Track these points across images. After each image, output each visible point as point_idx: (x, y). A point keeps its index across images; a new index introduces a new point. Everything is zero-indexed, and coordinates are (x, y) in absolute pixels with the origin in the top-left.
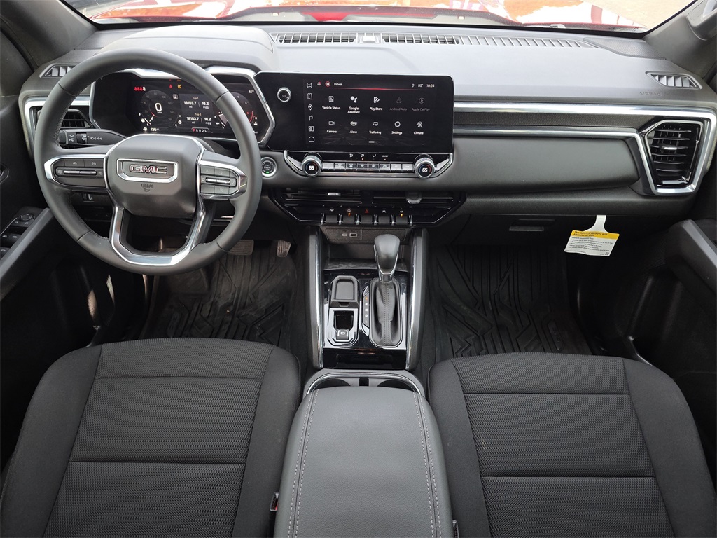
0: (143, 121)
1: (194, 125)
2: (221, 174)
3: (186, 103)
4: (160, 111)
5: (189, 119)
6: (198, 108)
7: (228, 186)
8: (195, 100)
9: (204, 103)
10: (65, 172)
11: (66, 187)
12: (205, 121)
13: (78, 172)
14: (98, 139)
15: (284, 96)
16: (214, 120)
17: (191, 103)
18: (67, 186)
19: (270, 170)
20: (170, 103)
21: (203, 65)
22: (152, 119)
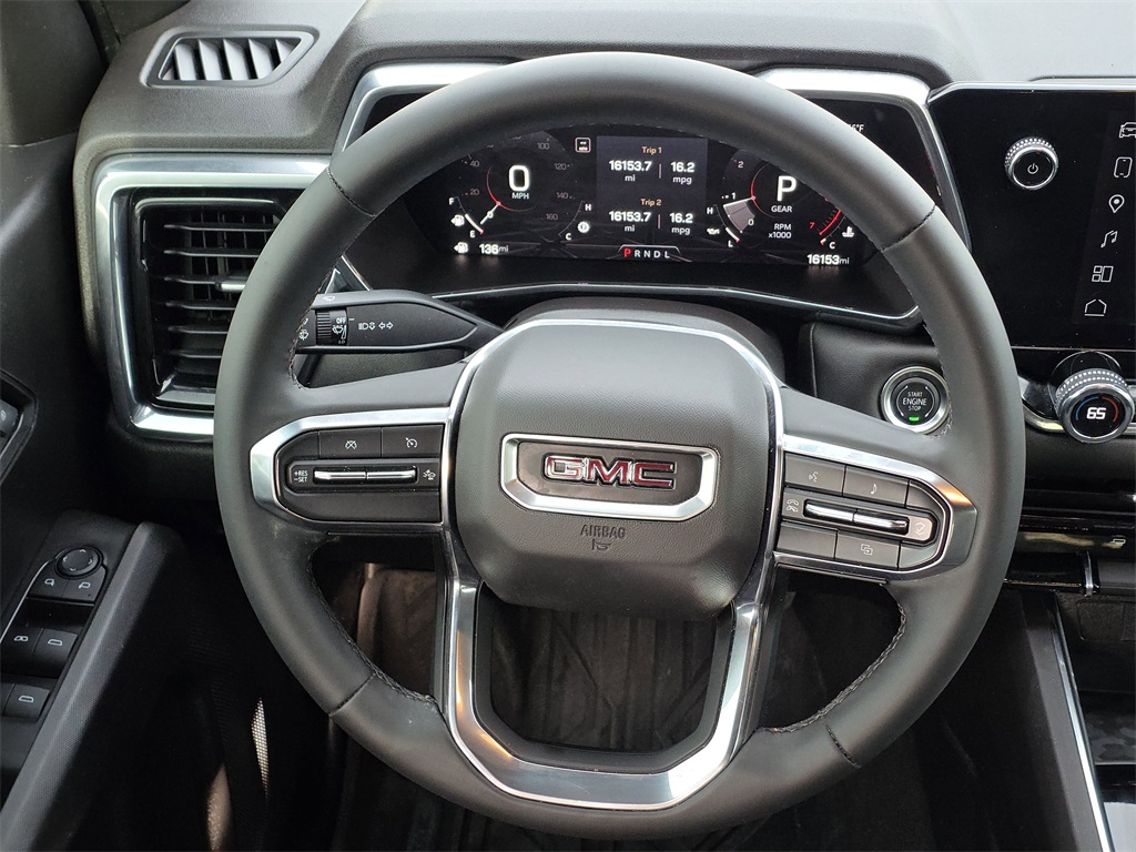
0: (458, 221)
1: (632, 237)
2: (872, 494)
3: (616, 165)
4: (520, 191)
5: (616, 216)
6: (655, 184)
7: (898, 537)
8: (648, 156)
9: (678, 167)
10: (318, 475)
11: (314, 527)
12: (669, 224)
13: (360, 475)
14: (382, 326)
15: (1033, 169)
16: (703, 221)
17: (630, 165)
18: (314, 521)
19: (924, 409)
20: (560, 167)
21: (746, 63)
22: (490, 214)
